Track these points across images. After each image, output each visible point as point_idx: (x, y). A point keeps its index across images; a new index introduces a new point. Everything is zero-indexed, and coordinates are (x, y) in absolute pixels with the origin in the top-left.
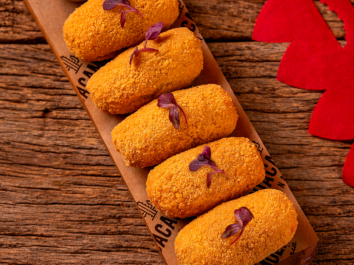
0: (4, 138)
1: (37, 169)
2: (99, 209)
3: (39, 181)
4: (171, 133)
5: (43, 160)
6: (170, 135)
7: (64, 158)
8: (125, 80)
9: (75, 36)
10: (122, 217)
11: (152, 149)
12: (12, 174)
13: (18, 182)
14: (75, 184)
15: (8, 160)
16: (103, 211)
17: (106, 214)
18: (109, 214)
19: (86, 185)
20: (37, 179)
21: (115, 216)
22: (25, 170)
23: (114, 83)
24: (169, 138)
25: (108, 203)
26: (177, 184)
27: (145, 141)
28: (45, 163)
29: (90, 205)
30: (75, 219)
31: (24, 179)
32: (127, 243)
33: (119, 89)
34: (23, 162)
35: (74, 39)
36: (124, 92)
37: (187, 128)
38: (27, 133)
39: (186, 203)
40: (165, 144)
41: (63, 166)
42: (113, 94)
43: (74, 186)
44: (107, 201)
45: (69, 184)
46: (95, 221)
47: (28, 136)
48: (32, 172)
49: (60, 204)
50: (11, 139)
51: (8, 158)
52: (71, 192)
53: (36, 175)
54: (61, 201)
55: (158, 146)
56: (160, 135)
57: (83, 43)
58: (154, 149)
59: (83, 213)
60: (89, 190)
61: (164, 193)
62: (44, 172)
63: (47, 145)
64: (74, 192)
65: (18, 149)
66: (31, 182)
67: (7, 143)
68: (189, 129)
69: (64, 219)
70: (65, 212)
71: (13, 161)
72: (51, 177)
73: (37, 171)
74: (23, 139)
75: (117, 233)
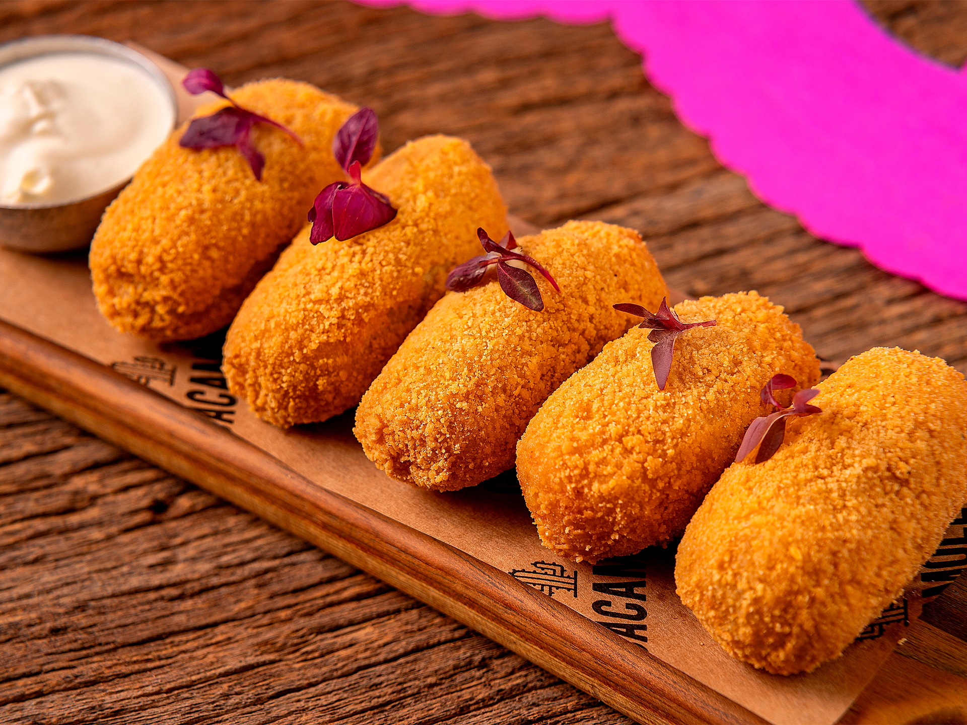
0: (62, 601)
1: (191, 636)
2: (415, 661)
3: (211, 658)
4: (527, 331)
5: (201, 612)
6: (527, 335)
7: (259, 586)
8: (335, 274)
9: (140, 243)
10: (490, 658)
11: (495, 388)
12: (124, 669)
13: (151, 683)
14: (320, 630)
15: (100, 644)
16: (431, 662)
17: (443, 665)
18: (451, 663)
19: (351, 623)
20: (205, 656)
21: (470, 663)
22: (158, 651)
23: (308, 293)
24: (527, 345)
25: (436, 640)
26: (614, 414)
27: (470, 371)
28: (210, 615)
29: (386, 661)
30: (359, 708)
31: (166, 669)
32: (535, 710)
33: (328, 301)
34: (145, 634)
35: (141, 253)
36: (344, 304)
37: (562, 307)
38: (125, 569)
39: (664, 455)
40: (523, 365)
41: (265, 606)
42: (318, 322)
43: (319, 637)
44: (429, 637)
45: (302, 636)
46: (418, 693)
47: (130, 573)
48: (183, 648)
49: (298, 689)
50: (84, 595)
51: (96, 638)
52: (316, 654)
53: (197, 648)
54: (299, 680)
55: (508, 374)
56: (502, 341)
57: (171, 249)
58: (500, 385)
59: (377, 686)
60: (366, 633)
61: (589, 453)
62: (216, 635)
63: (196, 576)
64: (325, 651)
65: (114, 612)
66: (190, 669)
67: (77, 608)
68: (569, 307)
69: (327, 718)
70: (323, 701)
71: (113, 642)
72: (243, 639)
73: (194, 639)
74: (120, 585)
75: (498, 697)
